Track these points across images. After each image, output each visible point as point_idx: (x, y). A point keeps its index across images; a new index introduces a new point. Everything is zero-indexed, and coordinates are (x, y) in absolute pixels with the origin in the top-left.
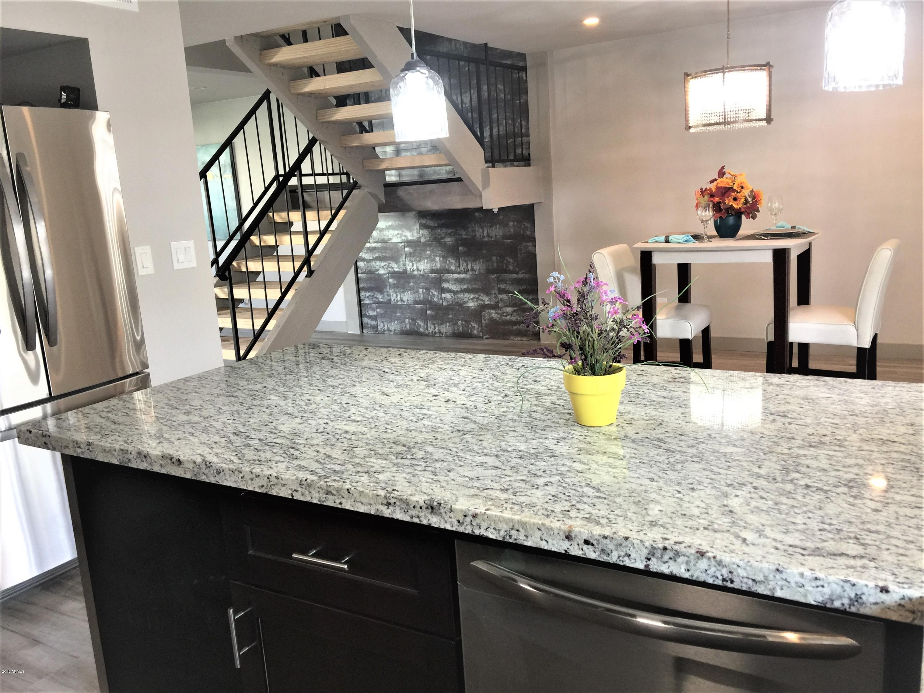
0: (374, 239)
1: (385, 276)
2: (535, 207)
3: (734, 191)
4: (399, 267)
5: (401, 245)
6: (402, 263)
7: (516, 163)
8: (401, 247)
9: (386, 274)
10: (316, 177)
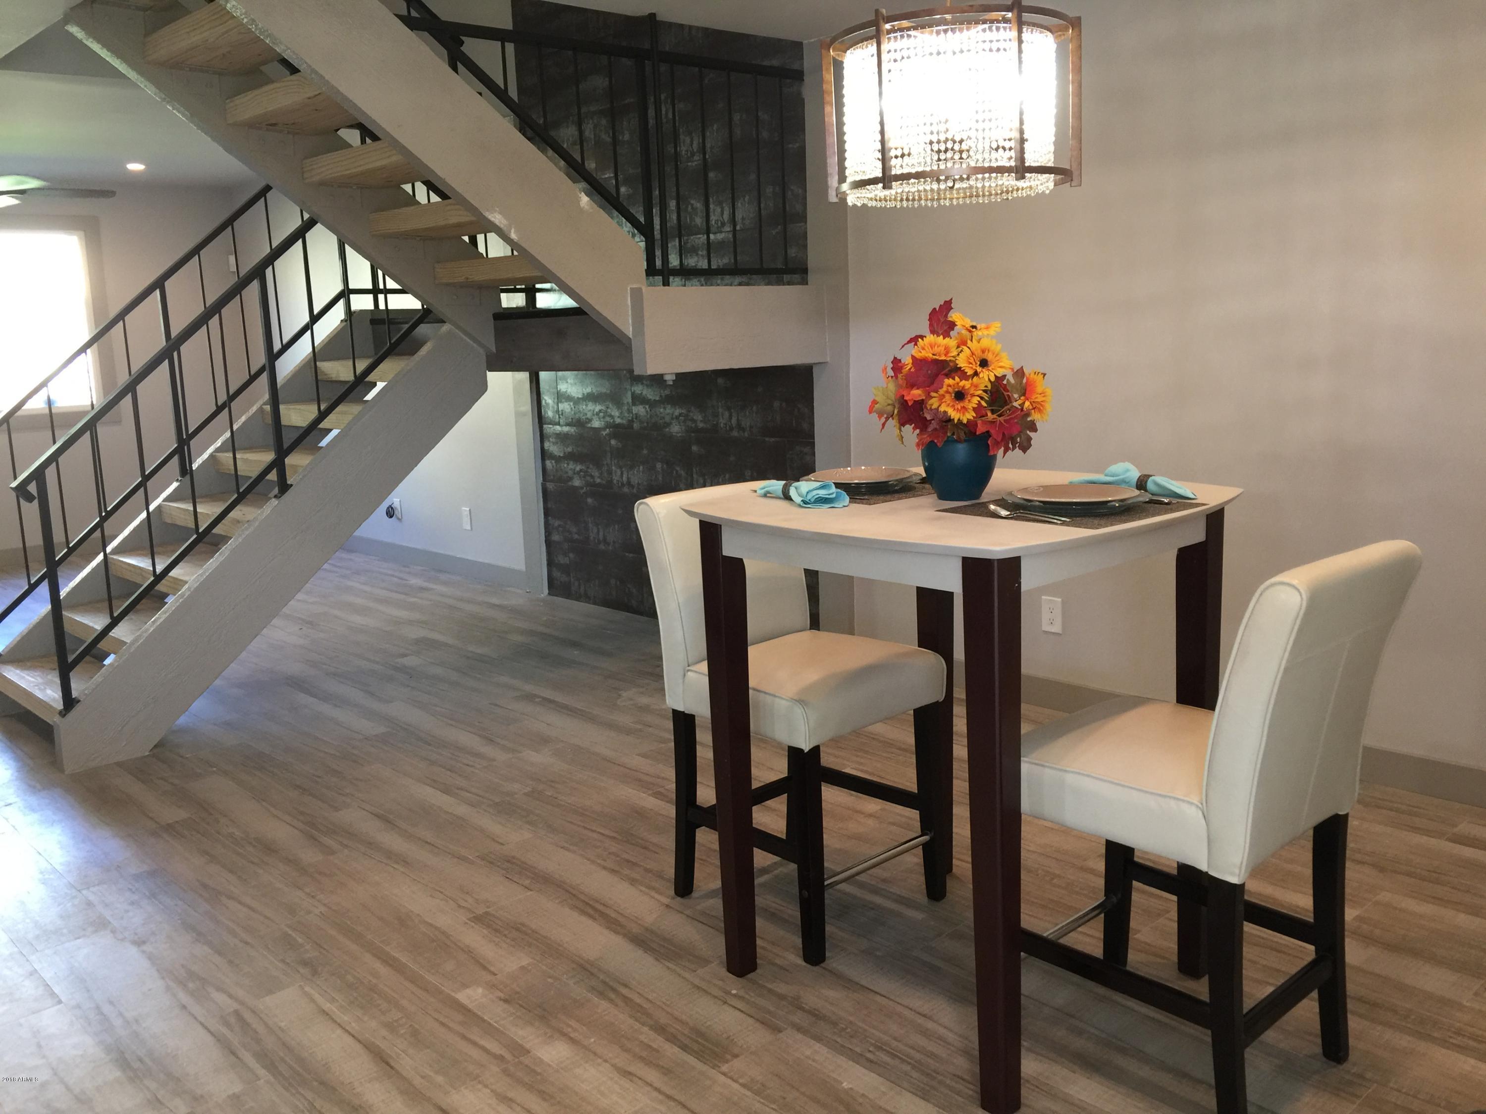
0: (567, 418)
1: (582, 491)
2: (816, 371)
3: (955, 370)
4: (600, 477)
5: (604, 433)
6: (605, 468)
7: (786, 277)
8: (605, 437)
9: (582, 488)
10: (389, 296)
